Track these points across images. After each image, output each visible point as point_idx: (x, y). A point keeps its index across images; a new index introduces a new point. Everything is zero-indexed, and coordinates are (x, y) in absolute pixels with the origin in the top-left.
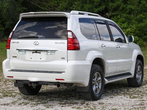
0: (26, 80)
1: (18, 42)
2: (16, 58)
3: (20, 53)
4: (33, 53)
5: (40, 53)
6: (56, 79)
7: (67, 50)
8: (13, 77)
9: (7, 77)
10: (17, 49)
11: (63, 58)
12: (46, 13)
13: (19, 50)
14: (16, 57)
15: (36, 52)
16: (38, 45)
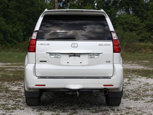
0: (64, 88)
1: (48, 44)
2: (46, 63)
3: (52, 56)
4: (70, 56)
5: (79, 56)
6: (104, 85)
7: (113, 52)
8: (45, 85)
9: (36, 85)
10: (47, 53)
12: (82, 11)
13: (50, 53)
14: (46, 61)
15: (75, 56)
16: (77, 47)
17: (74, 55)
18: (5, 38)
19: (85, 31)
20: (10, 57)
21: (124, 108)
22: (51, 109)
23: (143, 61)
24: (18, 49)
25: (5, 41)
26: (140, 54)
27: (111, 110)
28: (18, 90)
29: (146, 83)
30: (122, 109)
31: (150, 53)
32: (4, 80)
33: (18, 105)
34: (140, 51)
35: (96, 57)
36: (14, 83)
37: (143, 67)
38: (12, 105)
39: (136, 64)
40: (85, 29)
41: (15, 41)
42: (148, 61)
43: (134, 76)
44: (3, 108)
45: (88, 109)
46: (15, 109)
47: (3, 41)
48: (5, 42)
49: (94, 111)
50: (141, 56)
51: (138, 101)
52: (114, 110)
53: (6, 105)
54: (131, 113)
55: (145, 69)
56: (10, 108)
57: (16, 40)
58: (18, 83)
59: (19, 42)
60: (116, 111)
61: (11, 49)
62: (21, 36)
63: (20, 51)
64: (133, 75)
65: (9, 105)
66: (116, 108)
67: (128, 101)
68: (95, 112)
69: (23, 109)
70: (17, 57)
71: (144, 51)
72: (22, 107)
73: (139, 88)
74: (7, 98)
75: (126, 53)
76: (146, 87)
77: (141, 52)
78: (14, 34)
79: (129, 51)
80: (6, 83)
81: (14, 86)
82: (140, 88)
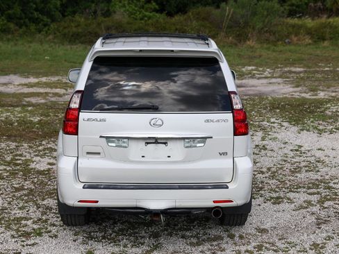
0: (135, 206)
2: (98, 156)
3: (110, 144)
4: (148, 143)
5: (165, 143)
6: (214, 202)
7: (234, 135)
9: (79, 201)
10: (101, 137)
11: (225, 154)
12: (173, 51)
13: (107, 138)
14: (99, 153)
15: (157, 143)
16: (161, 125)
17: (156, 141)
18: (25, 14)
19: (175, 82)
20: (35, 59)
21: (254, 232)
22: (111, 235)
23: (293, 69)
24: (51, 37)
25: (25, 18)
26: (288, 47)
27: (228, 236)
28: (49, 170)
29: (297, 148)
30: (250, 234)
31: (307, 45)
32: (21, 136)
33: (46, 221)
34: (287, 41)
35: (198, 145)
36: (41, 148)
37: (292, 89)
38: (34, 223)
39: (279, 80)
40: (176, 79)
41: (45, 18)
42: (302, 69)
43: (274, 123)
44: (17, 231)
45: (183, 237)
46: (40, 234)
47: (21, 19)
48: (24, 22)
49: (194, 241)
50: (290, 54)
51: (281, 206)
52: (234, 236)
53: (23, 222)
54: (266, 248)
55: (296, 95)
56: (29, 230)
57: (47, 18)
58: (49, 146)
59: (53, 20)
60: (237, 239)
61: (38, 36)
62: (57, 9)
63: (56, 40)
64: (272, 120)
65: (29, 223)
66: (237, 231)
67: (261, 207)
68: (197, 243)
69: (56, 236)
70: (49, 60)
71: (295, 39)
72: (54, 230)
73: (283, 163)
74: (25, 195)
75: (259, 46)
76: (297, 159)
77: (289, 43)
78: (43, 5)
79: (267, 40)
80: (26, 145)
81: (41, 157)
82: (285, 161)
